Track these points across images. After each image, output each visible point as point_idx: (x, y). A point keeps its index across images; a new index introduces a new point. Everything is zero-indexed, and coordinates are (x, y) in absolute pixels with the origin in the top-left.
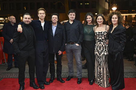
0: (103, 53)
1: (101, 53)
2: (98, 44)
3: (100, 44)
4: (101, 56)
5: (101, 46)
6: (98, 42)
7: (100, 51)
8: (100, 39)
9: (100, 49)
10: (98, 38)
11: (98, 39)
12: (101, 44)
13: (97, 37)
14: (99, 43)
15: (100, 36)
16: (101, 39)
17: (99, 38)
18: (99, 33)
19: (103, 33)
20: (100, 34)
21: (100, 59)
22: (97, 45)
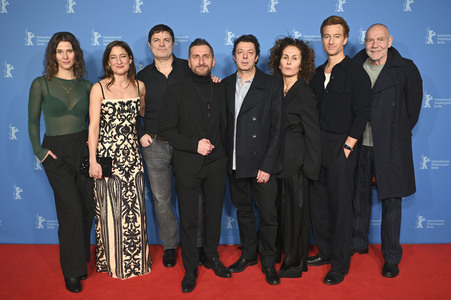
0: (136, 170)
1: (130, 169)
2: (119, 143)
3: (126, 142)
4: (130, 179)
5: (129, 146)
6: (119, 134)
7: (127, 163)
8: (124, 125)
9: (126, 158)
10: (117, 122)
11: (118, 127)
12: (128, 140)
14: (122, 137)
15: (126, 115)
16: (128, 124)
17: (124, 121)
18: (122, 103)
19: (134, 105)
20: (126, 108)
21: (131, 191)
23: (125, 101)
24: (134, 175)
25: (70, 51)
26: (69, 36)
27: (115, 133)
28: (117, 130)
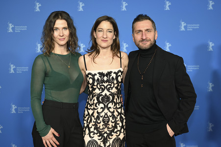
0: (114, 136)
1: (109, 135)
2: (100, 110)
3: (106, 111)
4: (108, 144)
5: (109, 114)
6: (99, 102)
7: (106, 130)
8: (103, 94)
9: (106, 124)
10: (97, 91)
11: (99, 95)
12: (108, 109)
13: (94, 89)
14: (102, 105)
15: (105, 85)
16: (108, 93)
17: (103, 90)
18: (101, 74)
19: (114, 76)
20: (105, 78)
22: (96, 115)
23: (105, 72)
24: (111, 141)
25: (65, 28)
26: (64, 15)
27: (96, 101)
28: (98, 99)
